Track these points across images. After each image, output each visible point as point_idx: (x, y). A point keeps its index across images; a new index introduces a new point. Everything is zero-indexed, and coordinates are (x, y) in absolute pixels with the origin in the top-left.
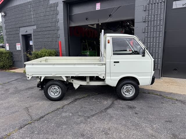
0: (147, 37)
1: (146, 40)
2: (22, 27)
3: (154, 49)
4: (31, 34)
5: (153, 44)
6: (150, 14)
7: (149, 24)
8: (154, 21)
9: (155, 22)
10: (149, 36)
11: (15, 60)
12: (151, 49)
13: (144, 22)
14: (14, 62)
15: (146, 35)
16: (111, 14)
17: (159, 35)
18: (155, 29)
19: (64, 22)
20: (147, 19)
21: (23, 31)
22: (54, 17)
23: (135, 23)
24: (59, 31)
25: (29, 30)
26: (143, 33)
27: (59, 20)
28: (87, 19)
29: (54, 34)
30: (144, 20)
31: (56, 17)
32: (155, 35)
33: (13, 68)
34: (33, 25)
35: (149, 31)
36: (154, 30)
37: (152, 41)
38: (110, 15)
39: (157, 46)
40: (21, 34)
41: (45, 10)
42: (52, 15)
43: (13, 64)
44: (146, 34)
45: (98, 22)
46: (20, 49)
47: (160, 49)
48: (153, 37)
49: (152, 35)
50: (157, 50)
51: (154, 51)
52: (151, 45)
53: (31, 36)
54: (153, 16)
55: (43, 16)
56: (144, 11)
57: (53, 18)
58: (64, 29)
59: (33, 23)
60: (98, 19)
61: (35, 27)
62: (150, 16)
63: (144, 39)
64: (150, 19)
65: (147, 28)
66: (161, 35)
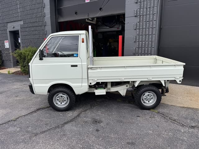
0: (139, 35)
1: (138, 38)
2: (9, 22)
3: (146, 49)
4: (18, 31)
5: (145, 43)
6: (142, 7)
7: (141, 19)
8: (146, 15)
9: (148, 16)
10: (141, 34)
11: (4, 59)
12: (143, 49)
13: (135, 16)
14: (3, 62)
15: (138, 33)
16: (102, 7)
17: (152, 32)
18: (148, 25)
19: (50, 16)
20: (139, 12)
21: (11, 27)
22: (41, 10)
23: (126, 18)
24: (46, 27)
25: (16, 26)
26: (134, 30)
27: (46, 14)
28: (76, 13)
29: (41, 30)
30: (135, 15)
31: (42, 11)
32: (147, 33)
33: (3, 67)
34: (20, 21)
35: (141, 27)
36: (146, 26)
37: (144, 40)
38: (101, 9)
39: (150, 46)
40: (8, 30)
41: (31, 3)
42: (39, 8)
43: (2, 64)
44: (138, 31)
45: (88, 16)
46: (9, 47)
47: (153, 49)
48: (146, 35)
49: (144, 32)
50: (150, 50)
51: (146, 52)
52: (144, 44)
53: (19, 33)
54: (145, 10)
55: (30, 10)
56: (136, 3)
57: (39, 13)
58: (51, 25)
59: (20, 18)
60: (88, 13)
61: (22, 23)
62: (142, 10)
63: (135, 38)
64: (142, 12)
65: (138, 23)
66: (154, 33)
